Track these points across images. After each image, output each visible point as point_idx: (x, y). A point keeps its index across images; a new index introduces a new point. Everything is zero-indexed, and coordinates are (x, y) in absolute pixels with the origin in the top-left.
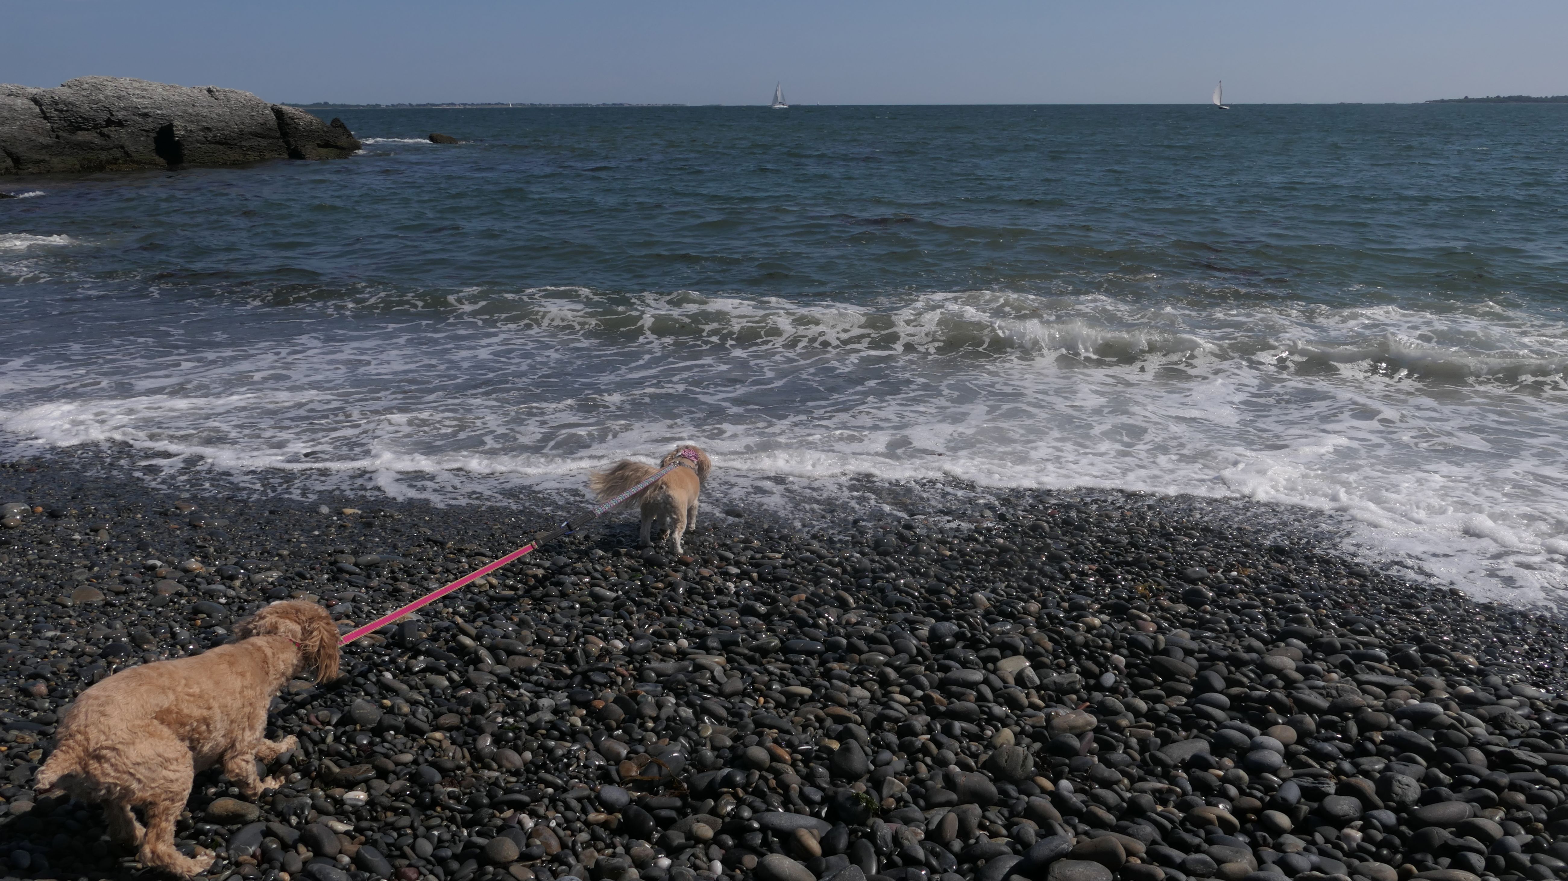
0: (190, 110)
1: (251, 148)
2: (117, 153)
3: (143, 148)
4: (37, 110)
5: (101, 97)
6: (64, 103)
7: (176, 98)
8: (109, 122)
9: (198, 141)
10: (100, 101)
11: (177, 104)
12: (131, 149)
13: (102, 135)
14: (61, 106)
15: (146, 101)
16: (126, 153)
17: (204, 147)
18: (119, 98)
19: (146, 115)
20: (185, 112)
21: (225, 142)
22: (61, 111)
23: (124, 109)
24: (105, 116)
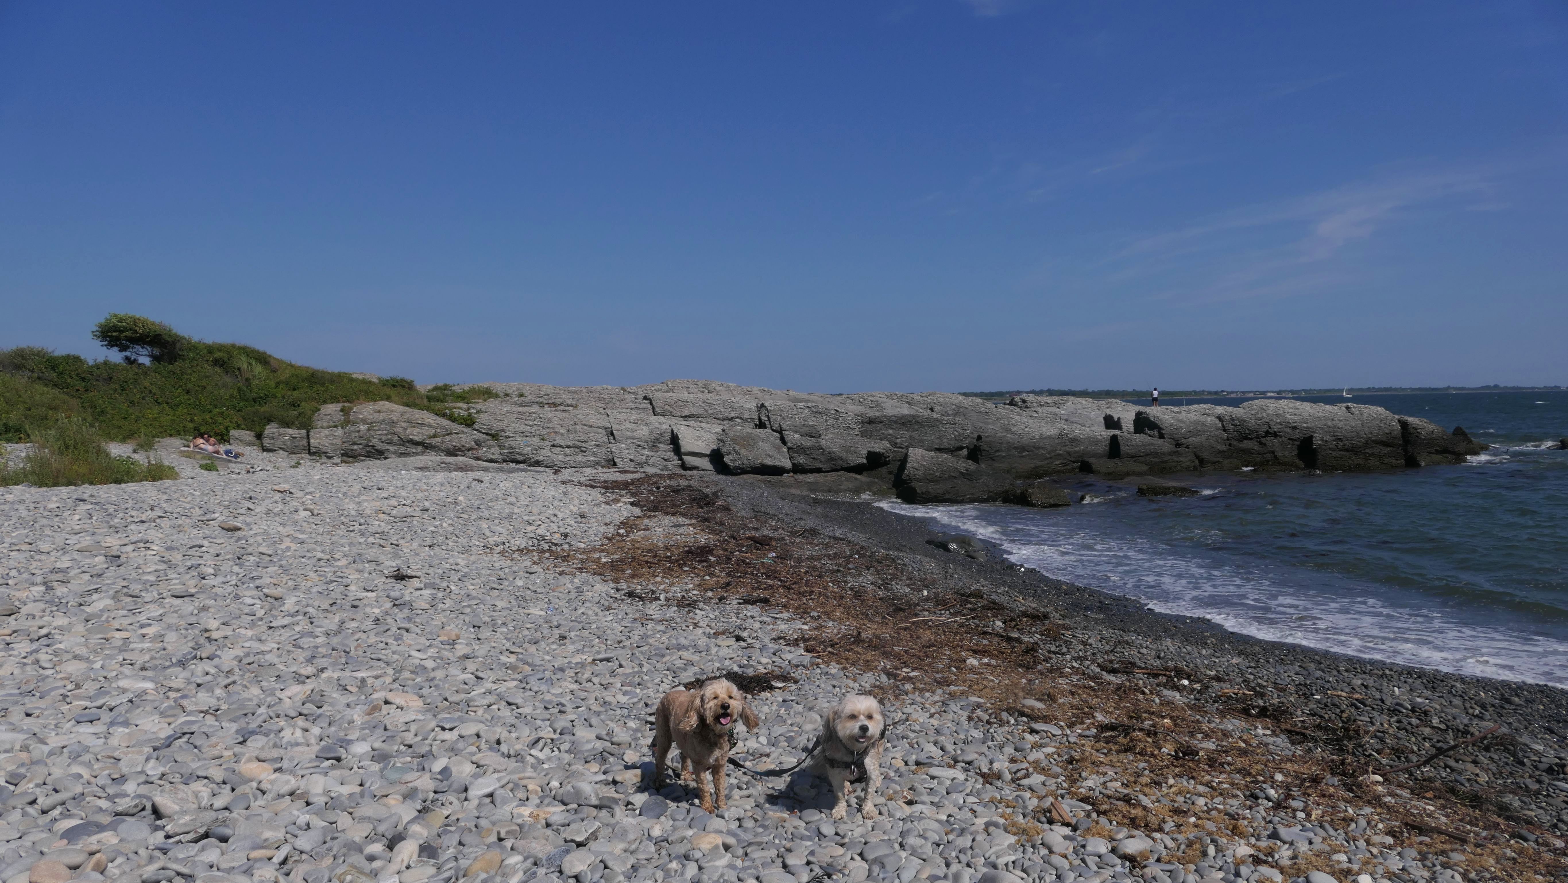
0: (1330, 424)
1: (1373, 455)
2: (1269, 456)
3: (1289, 453)
4: (1220, 425)
5: (1264, 415)
6: (1240, 420)
7: (1320, 414)
8: (1267, 433)
9: (1330, 449)
10: (1263, 418)
11: (1319, 418)
12: (1279, 454)
13: (1260, 443)
14: (1236, 422)
15: (1296, 418)
16: (1275, 457)
17: (1334, 453)
18: (1277, 415)
19: (1295, 428)
20: (1325, 425)
21: (1352, 450)
22: (1235, 425)
23: (1280, 423)
24: (1265, 428)
